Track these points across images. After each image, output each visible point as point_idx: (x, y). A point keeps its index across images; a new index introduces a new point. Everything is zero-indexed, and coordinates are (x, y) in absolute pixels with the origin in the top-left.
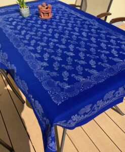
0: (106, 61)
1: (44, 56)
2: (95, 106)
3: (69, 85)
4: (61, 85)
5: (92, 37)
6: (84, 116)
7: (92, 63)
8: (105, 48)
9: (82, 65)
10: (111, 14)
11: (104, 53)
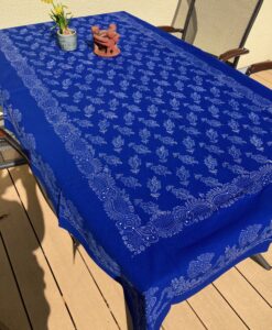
0: (239, 161)
1: (114, 142)
2: (221, 258)
3: (161, 209)
4: (145, 207)
5: (211, 104)
7: (210, 162)
8: (238, 131)
9: (188, 167)
10: (247, 52)
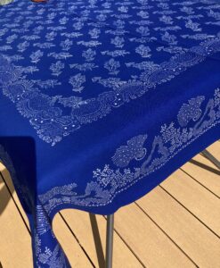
0: (175, 43)
1: (31, 56)
3: (83, 100)
4: (64, 102)
5: (139, 10)
6: (133, 171)
7: (143, 51)
8: (171, 23)
11: (169, 31)
